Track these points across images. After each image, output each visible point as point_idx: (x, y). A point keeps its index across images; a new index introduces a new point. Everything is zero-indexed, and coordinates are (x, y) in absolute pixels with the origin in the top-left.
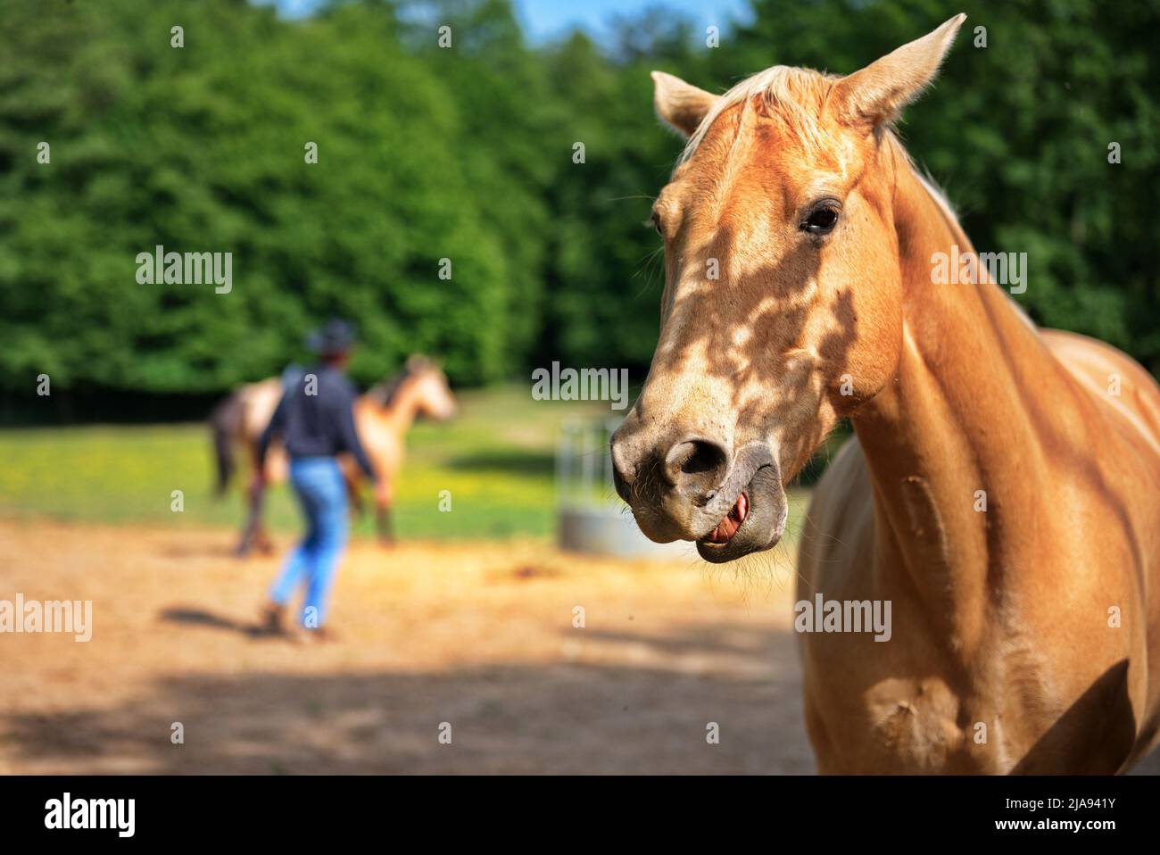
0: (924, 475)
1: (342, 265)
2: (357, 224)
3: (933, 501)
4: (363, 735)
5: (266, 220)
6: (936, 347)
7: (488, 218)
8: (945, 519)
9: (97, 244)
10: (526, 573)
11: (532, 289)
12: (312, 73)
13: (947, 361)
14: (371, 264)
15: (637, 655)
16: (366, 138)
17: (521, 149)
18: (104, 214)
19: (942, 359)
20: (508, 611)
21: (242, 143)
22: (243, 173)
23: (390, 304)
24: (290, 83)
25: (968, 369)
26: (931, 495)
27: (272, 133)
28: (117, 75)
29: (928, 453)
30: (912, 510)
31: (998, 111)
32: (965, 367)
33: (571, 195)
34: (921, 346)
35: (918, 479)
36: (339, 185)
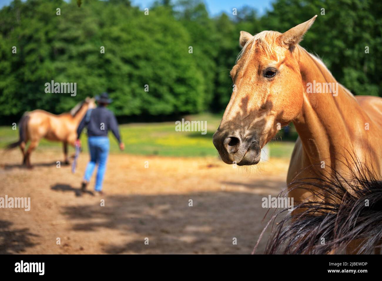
0: (313, 138)
1: (158, 80)
2: (162, 68)
3: (316, 145)
4: (165, 212)
5: (137, 67)
6: (315, 103)
7: (199, 66)
8: (320, 150)
9: (89, 74)
10: (210, 166)
11: (212, 86)
12: (149, 26)
13: (318, 107)
14: (166, 80)
15: (242, 189)
16: (164, 44)
17: (208, 46)
18: (91, 66)
19: (317, 107)
20: (205, 177)
21: (130, 46)
22: (130, 54)
23: (171, 91)
24: (143, 28)
25: (325, 109)
26: (315, 144)
27: (138, 43)
28: (94, 27)
29: (314, 132)
30: (310, 147)
31: (342, 35)
32: (324, 109)
33: (222, 60)
34: (311, 103)
35: (312, 139)
36: (157, 58)
